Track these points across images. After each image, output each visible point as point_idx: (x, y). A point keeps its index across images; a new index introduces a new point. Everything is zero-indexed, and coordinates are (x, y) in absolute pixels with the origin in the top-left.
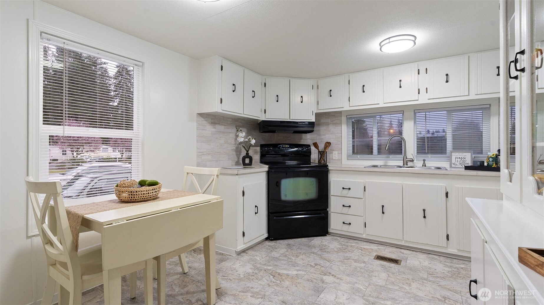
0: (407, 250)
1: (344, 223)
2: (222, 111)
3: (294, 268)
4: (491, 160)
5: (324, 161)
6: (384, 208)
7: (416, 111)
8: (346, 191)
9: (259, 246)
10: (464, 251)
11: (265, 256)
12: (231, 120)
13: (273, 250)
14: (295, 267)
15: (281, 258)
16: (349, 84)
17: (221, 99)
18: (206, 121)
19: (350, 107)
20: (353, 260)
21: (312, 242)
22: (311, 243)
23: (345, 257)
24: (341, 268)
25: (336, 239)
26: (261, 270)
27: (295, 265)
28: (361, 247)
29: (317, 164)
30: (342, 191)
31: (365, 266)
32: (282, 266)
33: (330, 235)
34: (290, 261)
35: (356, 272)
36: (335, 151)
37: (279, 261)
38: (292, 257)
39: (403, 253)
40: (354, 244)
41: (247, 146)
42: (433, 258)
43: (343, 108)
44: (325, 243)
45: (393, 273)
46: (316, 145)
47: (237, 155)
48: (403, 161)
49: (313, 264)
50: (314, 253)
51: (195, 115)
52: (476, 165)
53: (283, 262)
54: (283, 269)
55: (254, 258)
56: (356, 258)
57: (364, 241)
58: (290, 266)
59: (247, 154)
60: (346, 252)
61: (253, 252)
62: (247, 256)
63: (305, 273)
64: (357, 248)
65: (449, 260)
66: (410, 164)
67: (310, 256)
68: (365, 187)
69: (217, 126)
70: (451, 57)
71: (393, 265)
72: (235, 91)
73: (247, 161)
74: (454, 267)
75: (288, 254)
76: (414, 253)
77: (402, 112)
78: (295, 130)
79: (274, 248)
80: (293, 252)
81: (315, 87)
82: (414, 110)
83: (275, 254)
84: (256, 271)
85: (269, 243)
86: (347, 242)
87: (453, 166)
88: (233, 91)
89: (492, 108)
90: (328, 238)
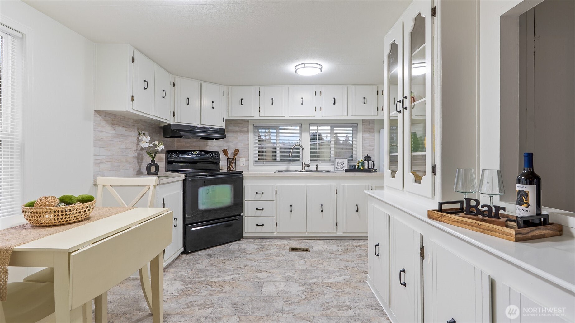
0: (310, 240)
1: (257, 225)
2: (133, 110)
3: (227, 274)
4: (360, 164)
5: (233, 168)
6: (292, 207)
7: (310, 125)
8: (259, 195)
9: (176, 262)
10: (347, 233)
11: (190, 270)
12: (132, 121)
13: (196, 263)
14: (226, 272)
15: (208, 268)
16: (259, 95)
17: (132, 97)
18: (105, 120)
19: (260, 116)
20: (274, 255)
21: (230, 247)
22: (229, 249)
23: (266, 255)
24: (268, 264)
25: (251, 242)
26: (194, 283)
27: (225, 271)
28: (275, 244)
29: (226, 171)
30: (256, 195)
31: (285, 258)
32: (214, 274)
33: (243, 239)
34: (219, 269)
35: (281, 265)
36: (243, 157)
37: (208, 271)
38: (219, 265)
39: (308, 243)
40: (268, 243)
41: (153, 153)
42: (328, 242)
43: (253, 117)
44: (244, 246)
45: (308, 259)
46: (225, 152)
47: (138, 163)
48: (301, 167)
49: (241, 266)
50: (237, 257)
51: (92, 113)
52: (352, 168)
53: (212, 271)
54: (216, 277)
55: (179, 274)
56: (275, 254)
57: (275, 239)
58: (222, 272)
59: (153, 161)
60: (265, 250)
61: (174, 269)
62: (169, 275)
63: (240, 275)
64: (272, 245)
65: (338, 242)
66: (307, 169)
67: (236, 260)
68: (276, 190)
69: (117, 128)
70: (338, 85)
71: (305, 253)
72: (147, 88)
73: (153, 169)
74: (343, 245)
75: (213, 263)
76: (315, 241)
77: (300, 125)
78: (203, 136)
79: (196, 261)
80: (218, 260)
81: (226, 94)
82: (310, 124)
83: (200, 266)
84: (189, 286)
85: (187, 257)
86: (262, 242)
87: (336, 169)
88: (145, 89)
89: (358, 126)
90: (242, 241)
